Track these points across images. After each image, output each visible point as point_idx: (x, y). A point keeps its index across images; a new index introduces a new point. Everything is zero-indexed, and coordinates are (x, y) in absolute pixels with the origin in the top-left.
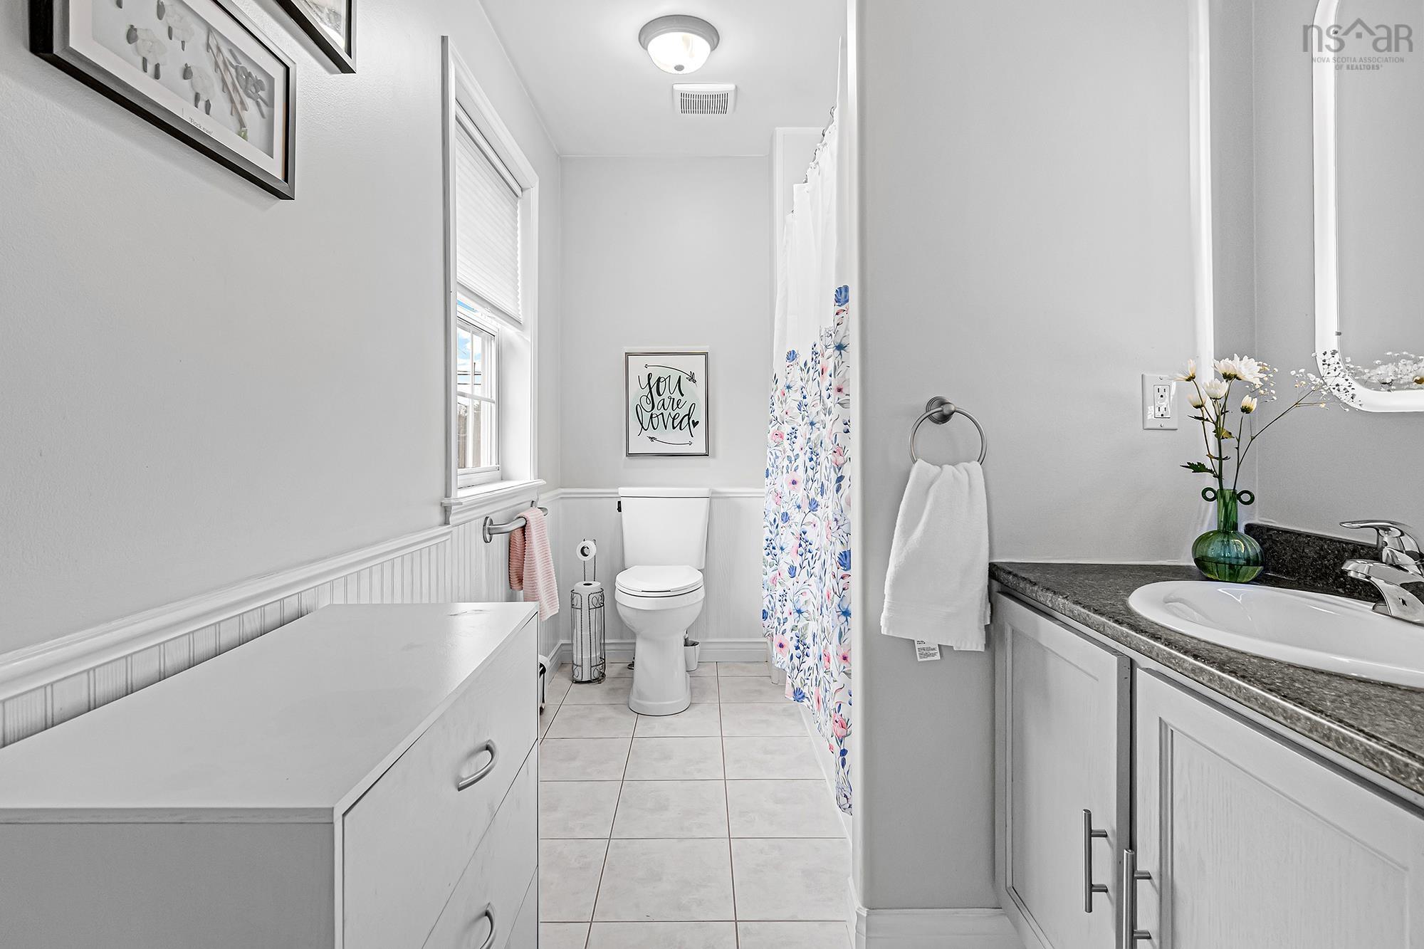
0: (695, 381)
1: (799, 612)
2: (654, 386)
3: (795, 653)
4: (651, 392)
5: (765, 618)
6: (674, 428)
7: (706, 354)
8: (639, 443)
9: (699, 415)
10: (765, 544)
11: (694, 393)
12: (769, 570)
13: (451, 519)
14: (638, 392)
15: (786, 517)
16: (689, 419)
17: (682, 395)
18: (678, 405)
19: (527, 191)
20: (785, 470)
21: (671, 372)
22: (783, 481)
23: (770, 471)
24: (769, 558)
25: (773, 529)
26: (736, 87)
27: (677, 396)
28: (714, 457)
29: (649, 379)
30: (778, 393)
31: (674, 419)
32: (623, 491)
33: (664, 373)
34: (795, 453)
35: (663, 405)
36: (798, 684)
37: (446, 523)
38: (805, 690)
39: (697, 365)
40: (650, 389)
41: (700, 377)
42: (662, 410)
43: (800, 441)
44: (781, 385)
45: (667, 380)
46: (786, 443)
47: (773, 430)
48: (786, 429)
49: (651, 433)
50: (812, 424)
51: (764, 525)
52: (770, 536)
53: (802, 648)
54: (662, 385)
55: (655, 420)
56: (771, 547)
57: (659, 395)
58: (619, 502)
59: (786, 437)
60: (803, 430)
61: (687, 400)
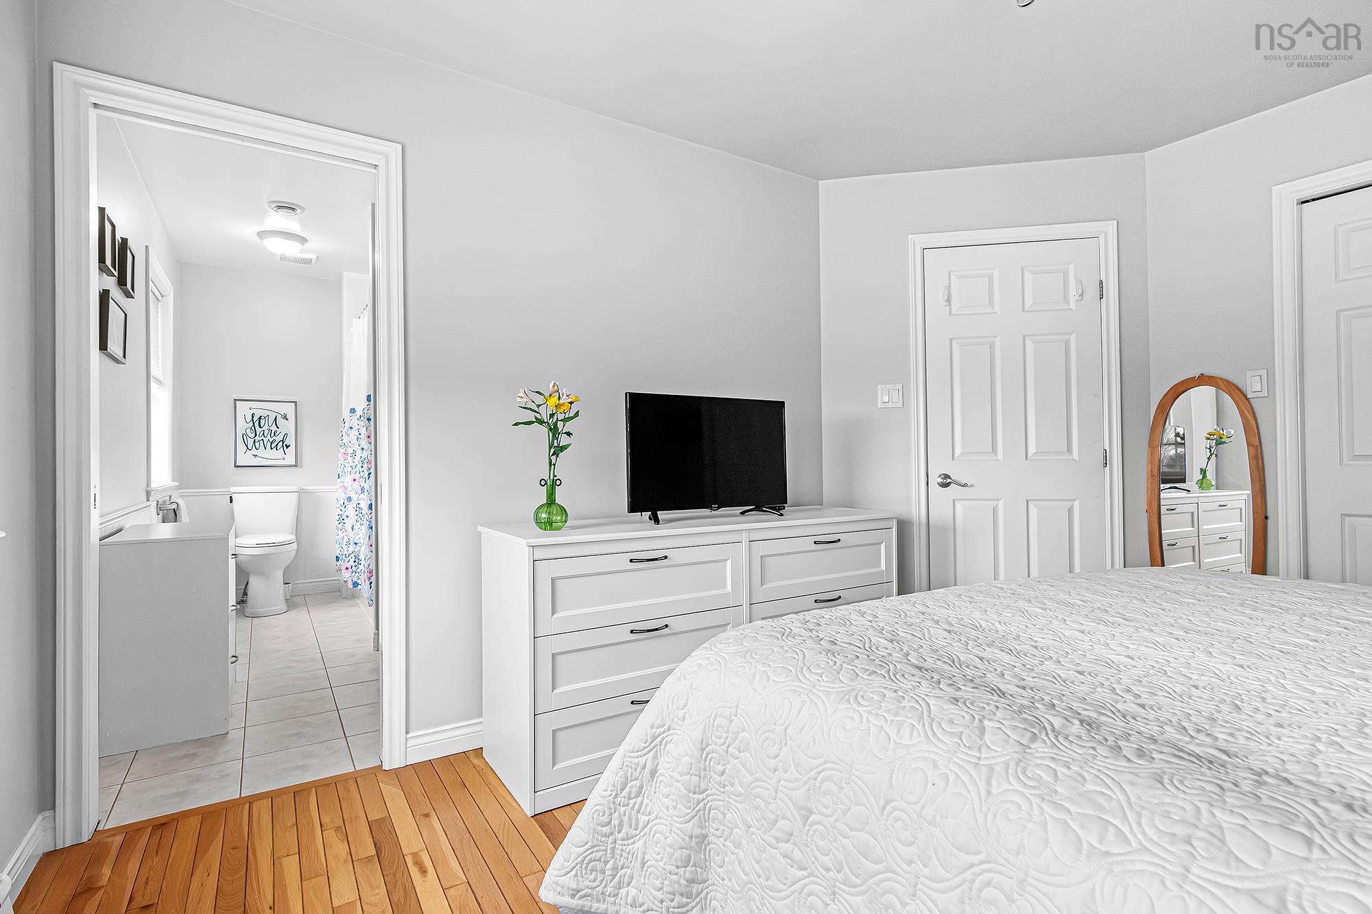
0: (287, 419)
1: (356, 544)
2: (257, 422)
3: (353, 564)
4: (254, 425)
5: (337, 560)
6: (272, 449)
7: (295, 402)
8: (245, 458)
9: (291, 440)
10: (337, 517)
11: (288, 427)
12: (340, 532)
13: (150, 499)
14: (243, 426)
15: (349, 499)
16: (283, 443)
17: (278, 428)
18: (275, 434)
19: (166, 297)
20: (349, 473)
21: (269, 413)
22: (348, 480)
23: (341, 475)
24: (340, 526)
25: (343, 508)
26: (317, 257)
27: (274, 428)
28: (301, 467)
29: (253, 417)
30: (346, 429)
31: (271, 443)
32: (233, 489)
33: (264, 413)
34: (355, 464)
35: (263, 434)
36: (355, 579)
37: (148, 500)
38: (359, 581)
39: (289, 409)
40: (254, 423)
41: (291, 417)
42: (263, 438)
43: (357, 458)
44: (347, 425)
45: (267, 418)
46: (350, 459)
47: (342, 451)
48: (350, 451)
49: (254, 451)
50: (363, 449)
51: (337, 506)
52: (340, 513)
53: (357, 561)
54: (262, 422)
55: (257, 444)
56: (341, 520)
57: (260, 427)
58: (231, 497)
59: (350, 455)
60: (359, 452)
61: (282, 430)
